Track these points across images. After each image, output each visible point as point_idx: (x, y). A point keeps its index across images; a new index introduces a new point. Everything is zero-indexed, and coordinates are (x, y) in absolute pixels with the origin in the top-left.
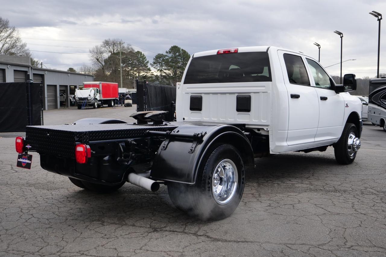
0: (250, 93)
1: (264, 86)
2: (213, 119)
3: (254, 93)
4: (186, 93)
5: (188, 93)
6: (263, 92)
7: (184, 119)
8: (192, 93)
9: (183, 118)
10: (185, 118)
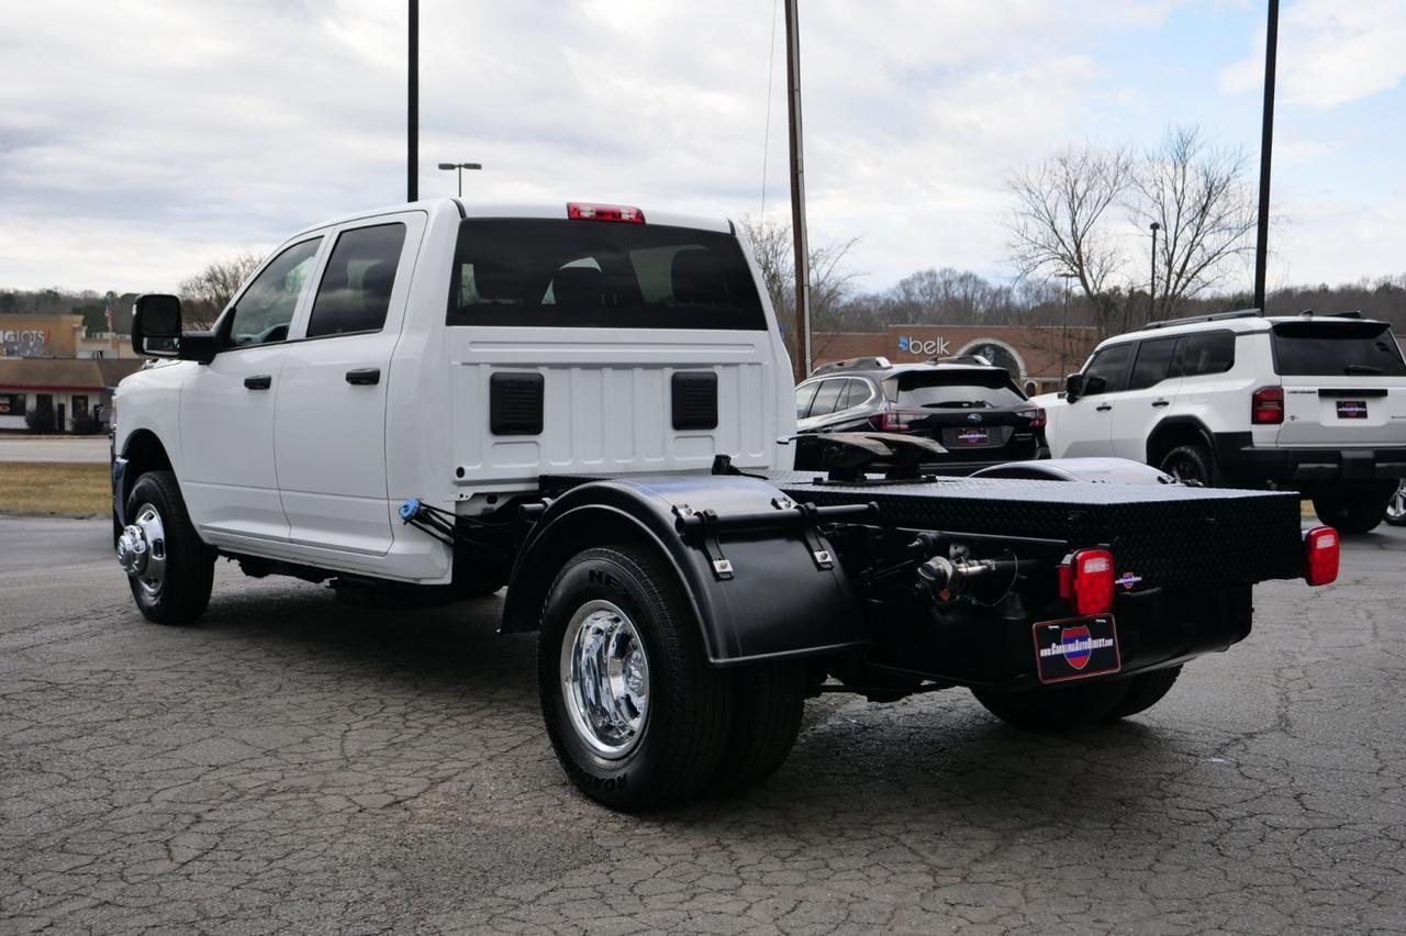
0: (711, 365)
1: (752, 345)
2: (586, 463)
3: (726, 365)
4: (464, 364)
5: (477, 364)
6: (750, 364)
7: (461, 472)
8: (493, 365)
9: (457, 467)
10: (466, 468)
